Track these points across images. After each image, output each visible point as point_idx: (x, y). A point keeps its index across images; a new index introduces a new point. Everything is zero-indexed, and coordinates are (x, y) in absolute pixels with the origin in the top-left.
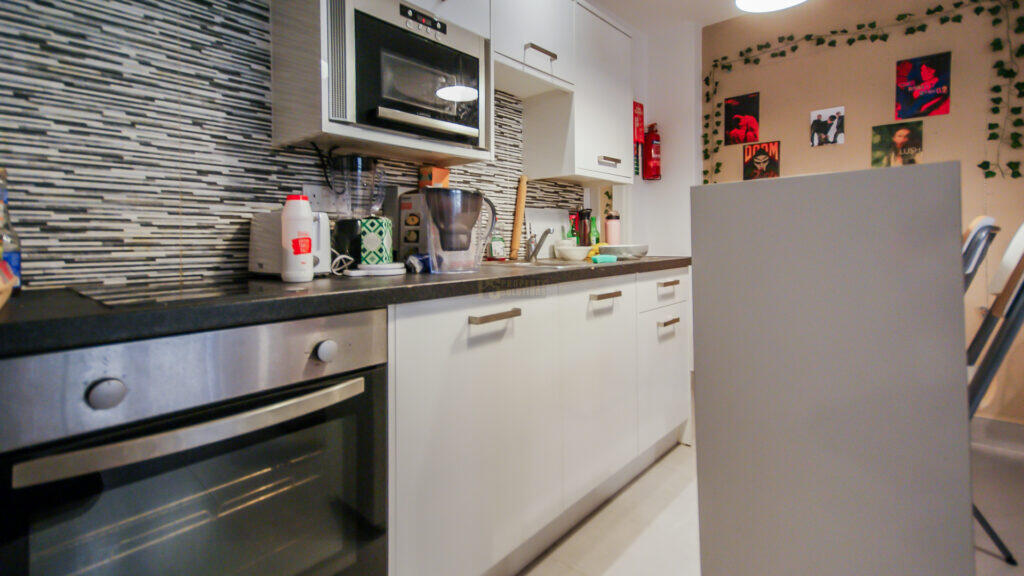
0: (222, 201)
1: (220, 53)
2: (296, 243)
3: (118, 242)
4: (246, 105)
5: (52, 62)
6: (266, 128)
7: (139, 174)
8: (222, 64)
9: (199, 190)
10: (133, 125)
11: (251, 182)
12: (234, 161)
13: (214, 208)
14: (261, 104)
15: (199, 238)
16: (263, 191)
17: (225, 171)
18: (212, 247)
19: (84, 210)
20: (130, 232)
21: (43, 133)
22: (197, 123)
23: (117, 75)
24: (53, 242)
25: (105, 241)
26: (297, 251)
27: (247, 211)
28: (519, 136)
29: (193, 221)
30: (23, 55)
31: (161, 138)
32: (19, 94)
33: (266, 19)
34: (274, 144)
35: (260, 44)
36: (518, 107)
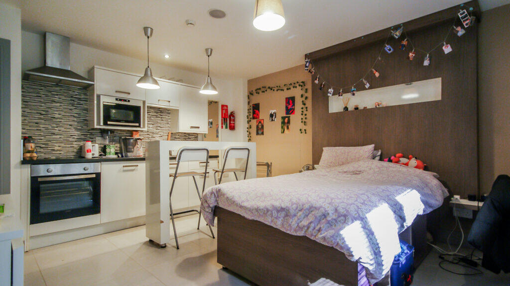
0: (76, 141)
1: (76, 110)
2: (87, 150)
3: (54, 150)
4: (82, 120)
5: (42, 117)
6: (87, 125)
7: (58, 137)
8: (76, 112)
9: (71, 139)
10: (57, 127)
11: (83, 137)
12: (79, 133)
13: (74, 143)
14: (86, 120)
15: (71, 149)
16: (86, 139)
17: (77, 135)
18: (73, 151)
19: (47, 144)
20: (56, 148)
21: (40, 130)
22: (70, 125)
23: (54, 118)
24: (42, 150)
25: (51, 150)
26: (88, 152)
27: (81, 143)
28: (169, 120)
29: (69, 146)
30: (37, 116)
31: (62, 129)
32: (37, 123)
33: (87, 101)
34: (89, 128)
35: (86, 107)
36: (169, 112)
